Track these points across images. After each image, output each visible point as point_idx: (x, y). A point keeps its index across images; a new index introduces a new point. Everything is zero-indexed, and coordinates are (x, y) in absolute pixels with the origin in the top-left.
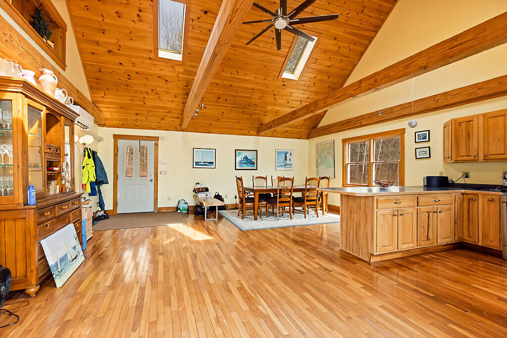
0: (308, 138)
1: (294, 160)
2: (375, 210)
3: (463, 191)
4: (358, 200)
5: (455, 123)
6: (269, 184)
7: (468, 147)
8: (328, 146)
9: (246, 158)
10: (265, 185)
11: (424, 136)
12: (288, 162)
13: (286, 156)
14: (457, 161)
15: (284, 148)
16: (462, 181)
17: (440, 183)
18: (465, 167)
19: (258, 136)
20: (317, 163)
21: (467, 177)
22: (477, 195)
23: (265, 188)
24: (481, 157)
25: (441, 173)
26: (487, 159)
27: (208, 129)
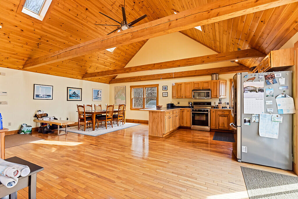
0: (110, 83)
1: (102, 95)
2: (165, 117)
3: (181, 108)
4: (158, 113)
5: (177, 85)
6: (93, 109)
7: (180, 93)
8: (122, 88)
9: (74, 93)
10: (91, 110)
11: (165, 88)
12: (99, 96)
13: (98, 93)
14: (177, 98)
15: (97, 88)
16: (178, 105)
17: (171, 106)
18: (178, 100)
19: (82, 80)
20: (115, 97)
21: (179, 104)
22: (184, 109)
23: (91, 112)
24: (184, 97)
25: (171, 102)
26: (185, 98)
27: (47, 71)
